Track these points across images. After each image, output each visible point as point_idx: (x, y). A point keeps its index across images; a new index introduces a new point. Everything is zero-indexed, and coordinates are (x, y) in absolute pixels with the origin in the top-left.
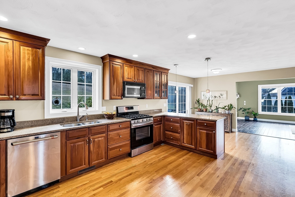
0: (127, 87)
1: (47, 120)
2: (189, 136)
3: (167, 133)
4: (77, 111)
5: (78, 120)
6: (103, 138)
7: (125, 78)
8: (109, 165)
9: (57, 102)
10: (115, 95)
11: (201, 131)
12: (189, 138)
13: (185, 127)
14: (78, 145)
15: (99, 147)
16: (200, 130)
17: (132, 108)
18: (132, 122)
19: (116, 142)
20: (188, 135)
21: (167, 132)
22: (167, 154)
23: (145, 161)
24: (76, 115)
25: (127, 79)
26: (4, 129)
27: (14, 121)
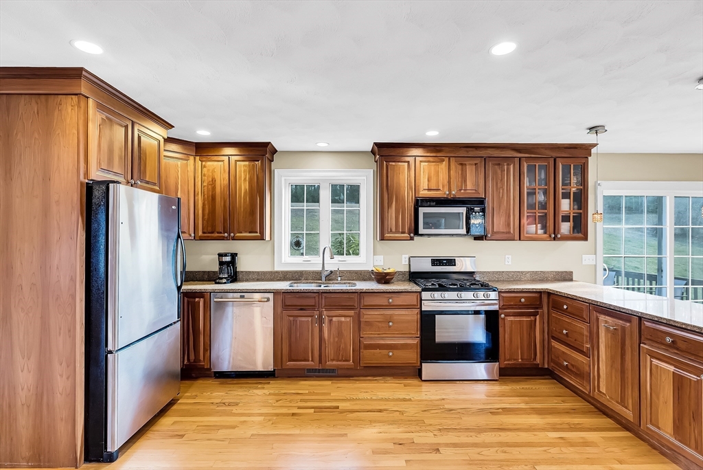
0: (422, 210)
1: (277, 272)
2: (614, 371)
3: (554, 347)
4: (322, 262)
5: (324, 279)
6: (348, 319)
7: (421, 189)
8: (365, 378)
9: (298, 244)
10: (394, 230)
11: (655, 362)
12: (614, 378)
13: (604, 339)
14: (301, 321)
15: (340, 334)
16: (652, 357)
17: (451, 262)
18: (425, 295)
19: (379, 334)
20: (612, 366)
21: (555, 344)
22: (523, 406)
23: (443, 399)
24: (319, 268)
25: (426, 192)
26: (222, 278)
27: (235, 268)
